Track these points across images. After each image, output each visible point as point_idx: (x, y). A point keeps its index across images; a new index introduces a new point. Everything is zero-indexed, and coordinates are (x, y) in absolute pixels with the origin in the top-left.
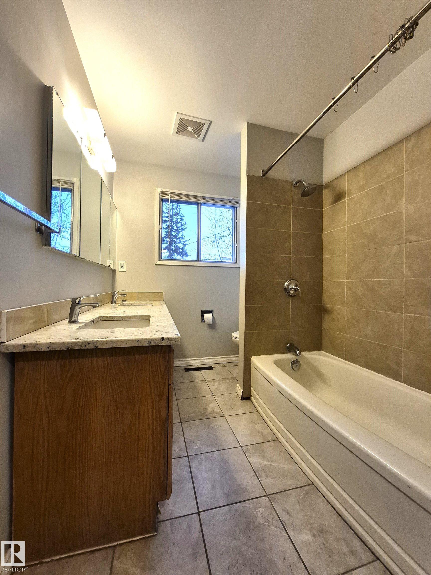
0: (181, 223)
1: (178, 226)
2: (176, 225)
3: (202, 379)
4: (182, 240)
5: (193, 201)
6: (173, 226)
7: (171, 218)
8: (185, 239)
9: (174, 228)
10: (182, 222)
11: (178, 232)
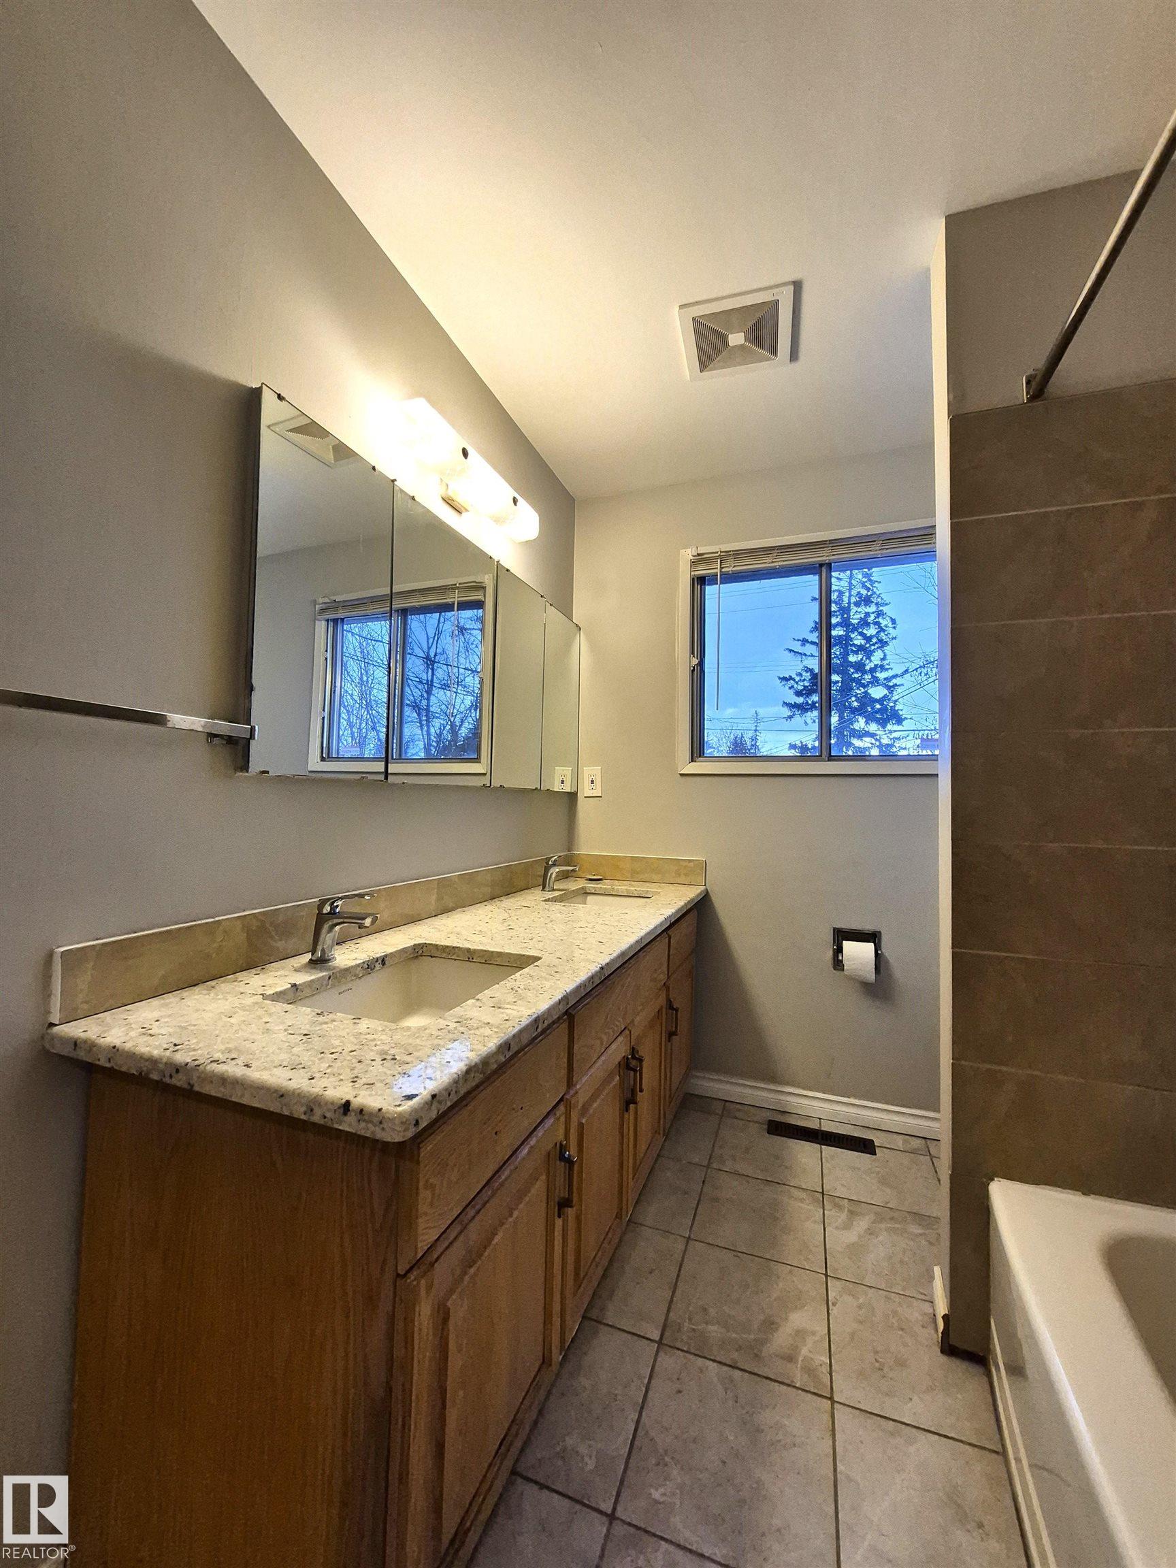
0: (877, 623)
1: (868, 635)
2: (861, 634)
3: (813, 1182)
4: (881, 675)
5: (791, 562)
6: (852, 636)
7: (845, 616)
8: (892, 669)
9: (856, 642)
10: (880, 620)
11: (869, 654)
